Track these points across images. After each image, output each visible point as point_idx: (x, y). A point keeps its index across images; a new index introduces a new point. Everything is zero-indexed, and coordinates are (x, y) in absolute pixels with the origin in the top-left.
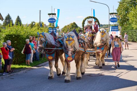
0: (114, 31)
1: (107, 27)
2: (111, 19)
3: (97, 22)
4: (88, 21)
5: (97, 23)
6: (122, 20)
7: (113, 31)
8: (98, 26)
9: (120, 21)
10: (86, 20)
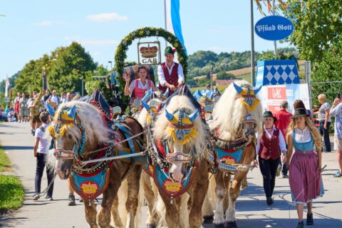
0: (277, 86)
1: (240, 67)
2: (261, 22)
3: (176, 54)
4: (141, 46)
5: (176, 59)
6: (311, 26)
7: (274, 82)
8: (180, 69)
9: (304, 34)
10: (129, 42)
